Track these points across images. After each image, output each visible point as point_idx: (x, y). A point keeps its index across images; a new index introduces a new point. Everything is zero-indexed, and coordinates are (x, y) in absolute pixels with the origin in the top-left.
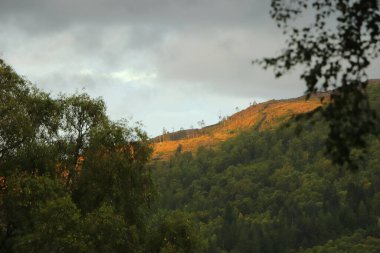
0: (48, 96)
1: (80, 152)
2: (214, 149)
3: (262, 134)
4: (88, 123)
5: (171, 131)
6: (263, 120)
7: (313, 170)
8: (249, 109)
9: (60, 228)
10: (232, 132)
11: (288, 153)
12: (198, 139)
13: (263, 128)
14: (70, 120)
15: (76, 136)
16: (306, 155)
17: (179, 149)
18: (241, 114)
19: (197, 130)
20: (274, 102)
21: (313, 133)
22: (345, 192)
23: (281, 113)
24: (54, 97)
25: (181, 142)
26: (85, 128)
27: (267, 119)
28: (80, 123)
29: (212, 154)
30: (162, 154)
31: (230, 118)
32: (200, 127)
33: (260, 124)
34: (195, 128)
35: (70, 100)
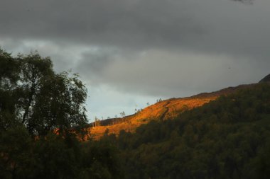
0: (9, 55)
1: (34, 96)
3: (165, 122)
4: (39, 76)
5: (101, 119)
6: (167, 111)
8: (156, 104)
9: (17, 148)
10: (144, 120)
11: (183, 136)
12: (120, 125)
13: (166, 118)
14: (26, 74)
15: (31, 86)
16: (196, 137)
17: (107, 131)
18: (150, 108)
19: (119, 119)
20: (174, 99)
21: (201, 121)
22: (223, 163)
23: (179, 107)
25: (108, 127)
26: (37, 79)
27: (169, 111)
28: (33, 76)
29: (129, 135)
30: (94, 135)
31: (142, 110)
32: (121, 117)
33: (164, 115)
35: (27, 59)
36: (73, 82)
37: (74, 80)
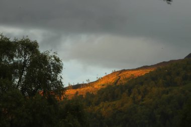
0: (8, 39)
1: (25, 69)
2: (94, 93)
3: (118, 86)
4: (29, 54)
6: (119, 79)
7: (144, 104)
8: (112, 74)
9: (14, 105)
10: (103, 85)
11: (131, 96)
12: (86, 88)
13: (118, 83)
14: (20, 52)
15: (23, 61)
16: (140, 97)
17: (77, 93)
18: (108, 76)
20: (124, 70)
21: (144, 86)
22: (159, 116)
23: (128, 76)
24: (12, 40)
25: (78, 90)
26: (27, 56)
27: (121, 79)
28: (25, 54)
29: (93, 96)
30: (68, 96)
31: (102, 78)
33: (117, 81)
34: (85, 83)
35: (20, 42)
36: (53, 58)
37: (54, 56)
